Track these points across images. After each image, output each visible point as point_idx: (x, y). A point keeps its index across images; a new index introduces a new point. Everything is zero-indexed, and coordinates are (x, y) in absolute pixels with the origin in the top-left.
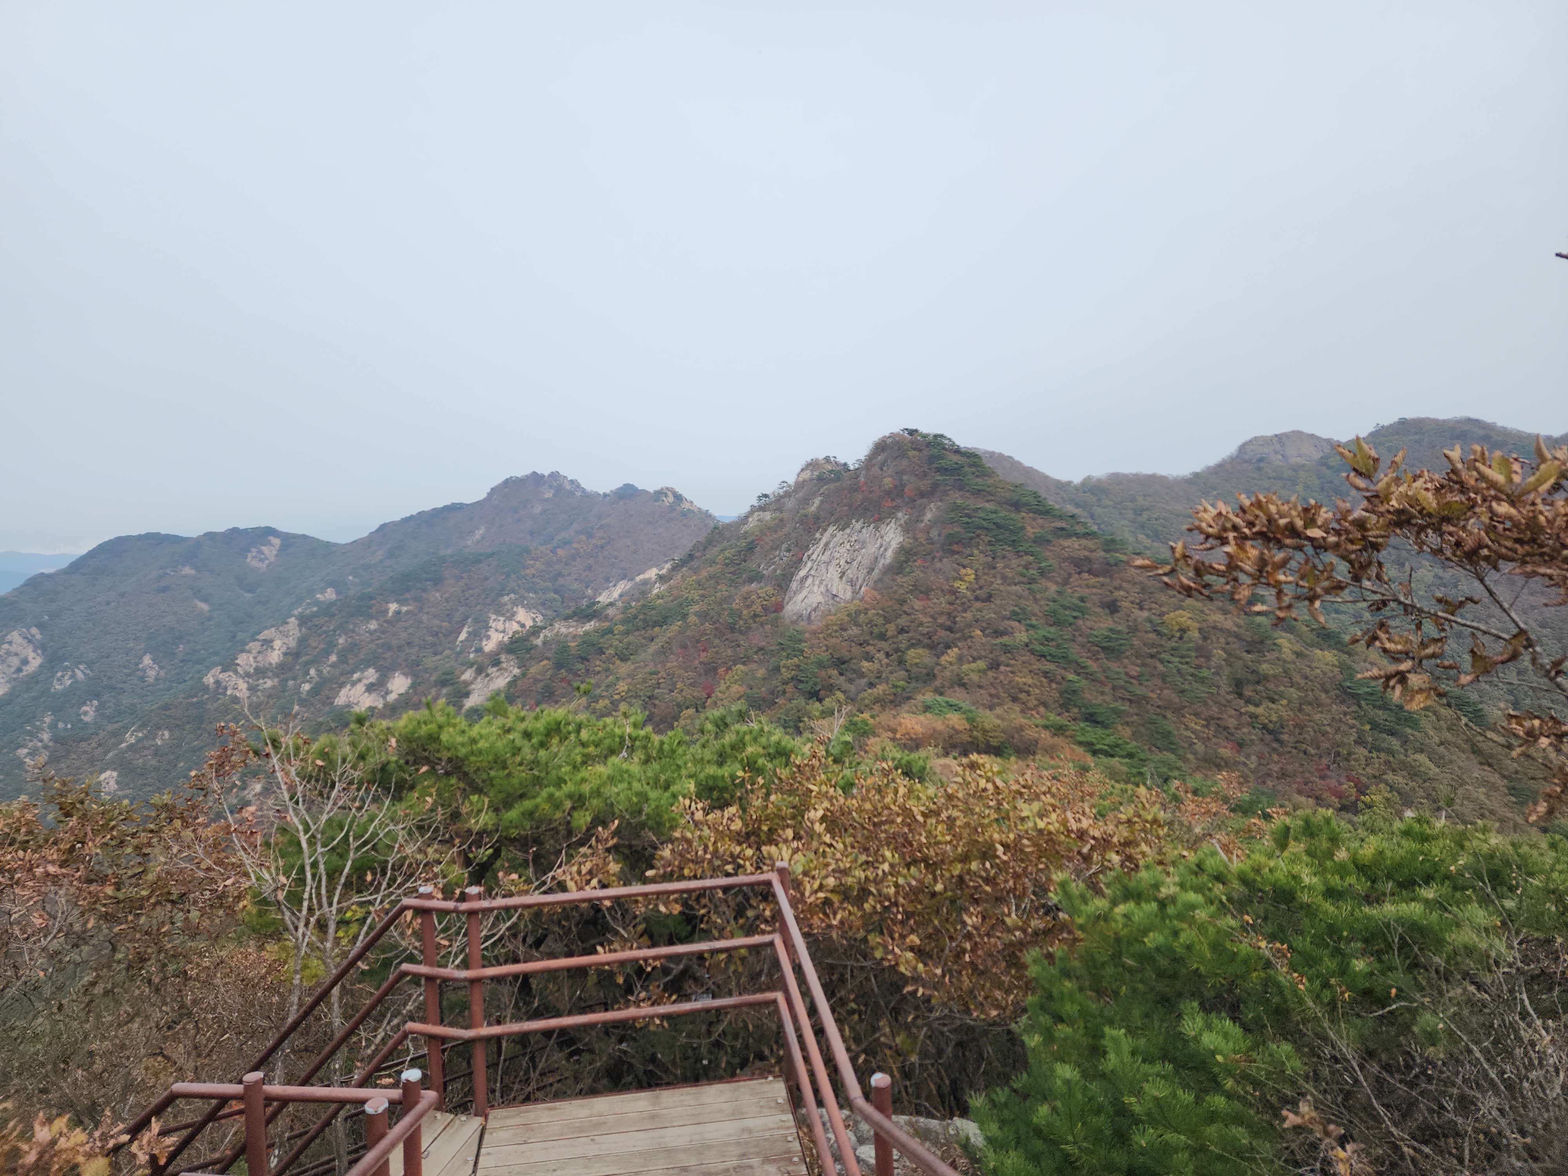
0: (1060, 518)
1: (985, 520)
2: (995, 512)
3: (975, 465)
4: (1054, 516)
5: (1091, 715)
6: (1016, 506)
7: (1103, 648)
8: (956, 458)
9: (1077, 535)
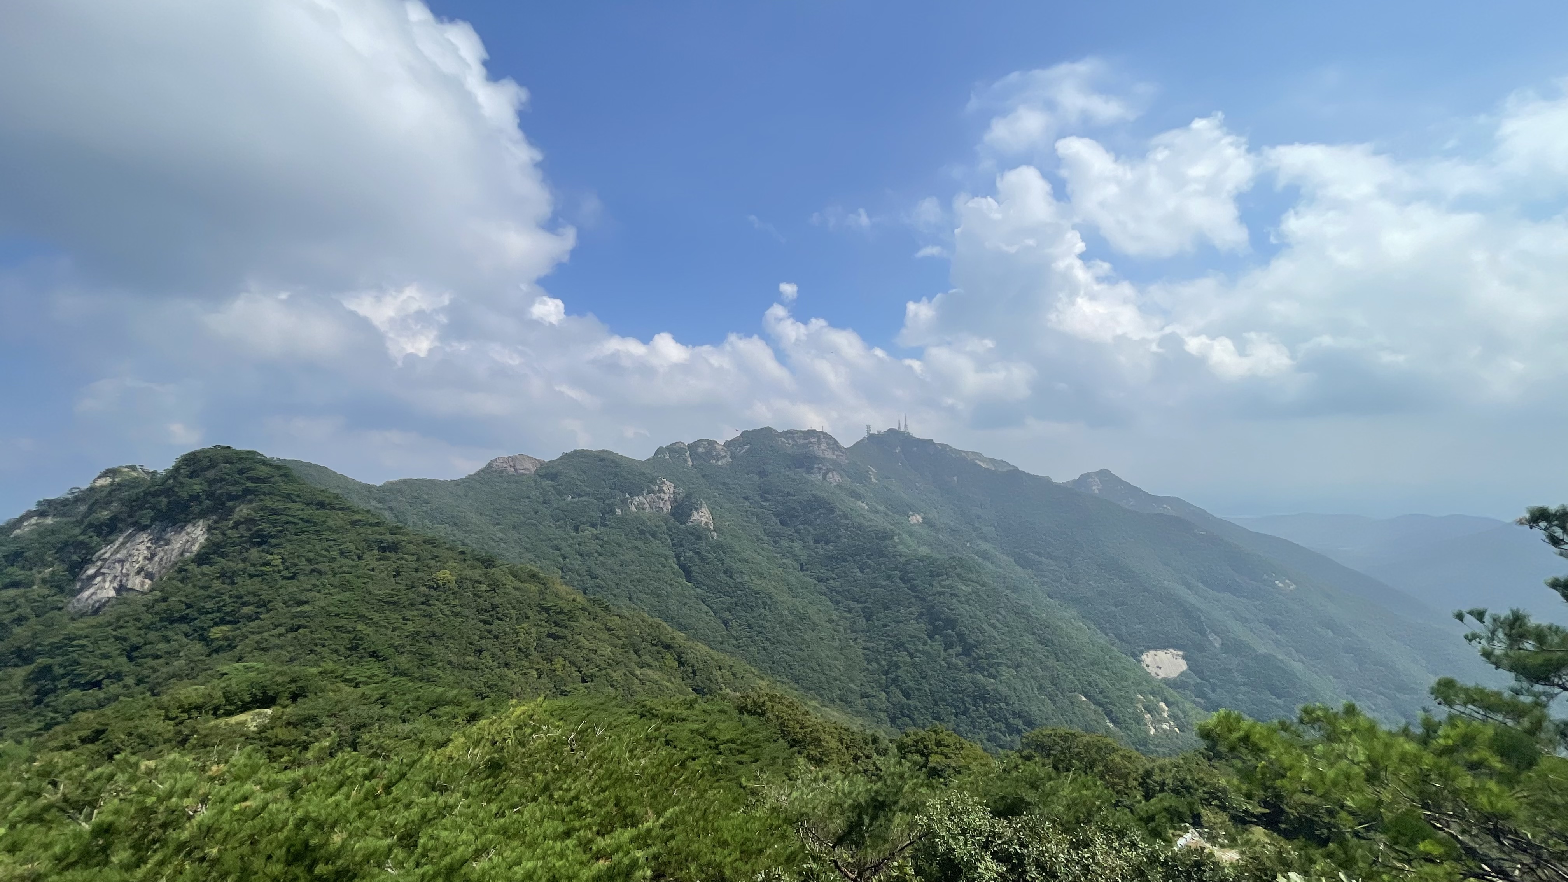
0: (358, 512)
1: (293, 516)
2: (303, 510)
3: (285, 475)
4: (353, 512)
5: (374, 652)
6: (321, 505)
7: (386, 602)
8: (266, 469)
9: (371, 525)
